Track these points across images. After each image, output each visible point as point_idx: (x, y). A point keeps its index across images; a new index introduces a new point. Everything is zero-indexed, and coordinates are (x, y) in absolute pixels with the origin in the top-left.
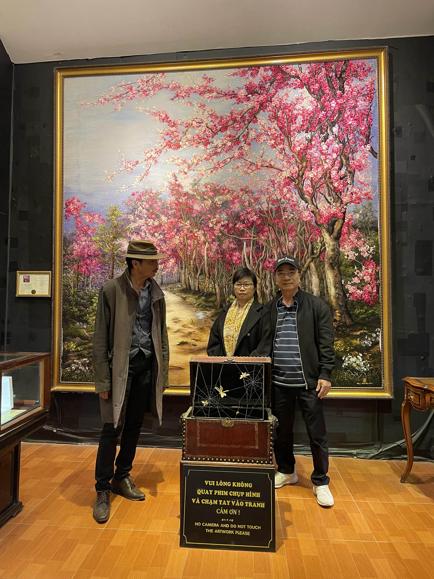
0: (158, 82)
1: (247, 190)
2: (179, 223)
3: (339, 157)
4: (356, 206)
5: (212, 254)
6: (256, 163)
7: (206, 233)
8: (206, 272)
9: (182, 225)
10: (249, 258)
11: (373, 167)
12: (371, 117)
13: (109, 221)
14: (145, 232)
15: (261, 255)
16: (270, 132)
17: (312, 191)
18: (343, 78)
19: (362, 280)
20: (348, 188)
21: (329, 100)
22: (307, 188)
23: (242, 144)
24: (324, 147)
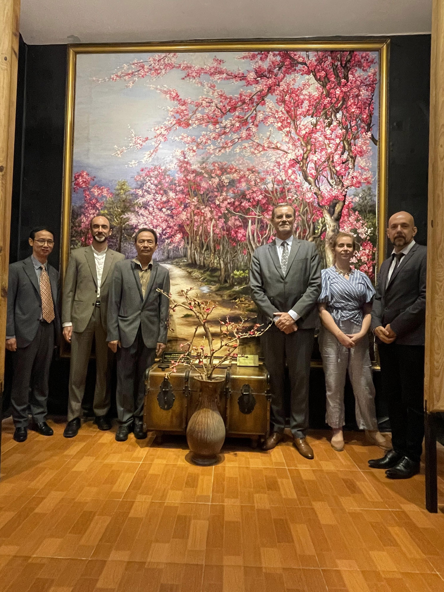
0: (169, 62)
1: (254, 170)
2: (187, 200)
3: (342, 142)
4: (356, 190)
5: (217, 231)
6: (263, 144)
7: (213, 209)
8: (212, 248)
9: (189, 201)
10: (253, 235)
11: (374, 154)
12: (373, 107)
13: (118, 195)
14: (153, 207)
15: (265, 234)
16: (278, 115)
17: (315, 173)
18: (347, 68)
19: (360, 260)
20: (349, 172)
21: (334, 87)
22: (311, 170)
23: (250, 125)
24: (328, 132)
